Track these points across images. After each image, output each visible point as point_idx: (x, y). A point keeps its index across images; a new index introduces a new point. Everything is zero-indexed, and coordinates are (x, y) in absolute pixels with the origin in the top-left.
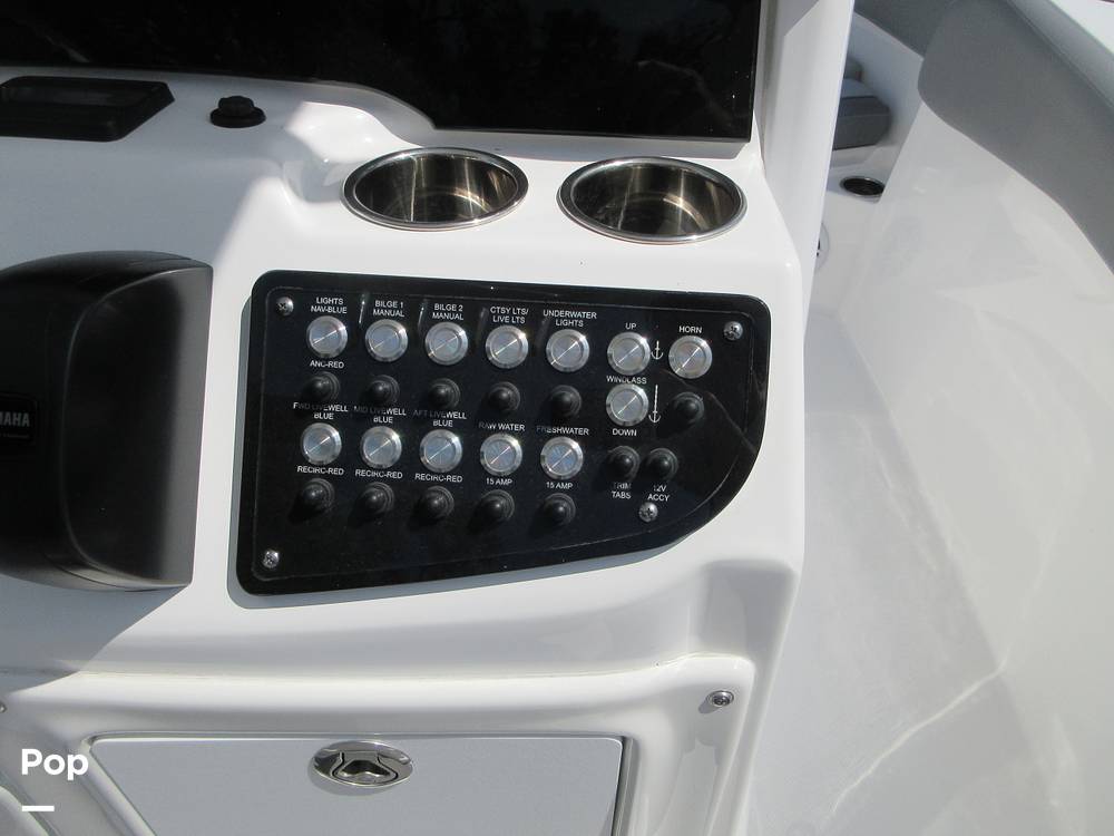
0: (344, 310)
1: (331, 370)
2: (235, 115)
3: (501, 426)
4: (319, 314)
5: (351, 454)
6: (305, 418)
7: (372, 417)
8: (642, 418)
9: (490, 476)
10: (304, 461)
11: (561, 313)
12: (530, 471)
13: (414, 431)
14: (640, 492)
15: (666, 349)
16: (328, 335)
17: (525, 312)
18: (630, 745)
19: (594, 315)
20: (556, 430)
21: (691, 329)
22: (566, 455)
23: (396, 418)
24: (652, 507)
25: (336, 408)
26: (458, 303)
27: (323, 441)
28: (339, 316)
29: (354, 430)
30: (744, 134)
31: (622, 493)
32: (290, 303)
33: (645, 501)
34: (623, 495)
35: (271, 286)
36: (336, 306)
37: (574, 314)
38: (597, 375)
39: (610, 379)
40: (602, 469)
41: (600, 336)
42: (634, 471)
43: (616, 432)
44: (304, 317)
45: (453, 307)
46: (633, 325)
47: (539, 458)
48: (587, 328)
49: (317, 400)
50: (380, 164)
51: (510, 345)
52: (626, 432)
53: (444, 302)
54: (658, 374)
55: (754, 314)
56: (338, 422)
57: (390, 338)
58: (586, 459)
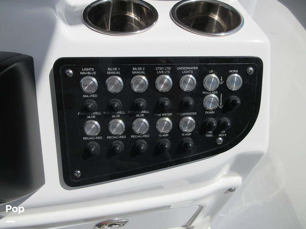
0: (95, 73)
1: (92, 98)
3: (163, 114)
4: (84, 76)
5: (105, 130)
6: (84, 119)
7: (111, 115)
8: (217, 107)
9: (160, 134)
10: (85, 135)
11: (184, 68)
12: (176, 130)
13: (129, 120)
14: (216, 134)
15: (225, 79)
16: (90, 84)
17: (169, 68)
19: (197, 68)
20: (184, 114)
21: (234, 71)
22: (189, 123)
23: (121, 115)
24: (220, 139)
25: (96, 113)
26: (142, 67)
27: (92, 127)
28: (93, 76)
29: (105, 121)
31: (210, 135)
32: (71, 72)
33: (218, 137)
34: (210, 136)
36: (91, 71)
37: (189, 68)
38: (199, 92)
39: (204, 93)
40: (202, 127)
41: (200, 77)
42: (213, 129)
43: (207, 113)
44: (78, 77)
45: (140, 69)
46: (212, 71)
48: (195, 73)
49: (87, 111)
51: (165, 82)
52: (210, 113)
53: (137, 67)
54: (222, 90)
55: (257, 63)
56: (97, 118)
57: (115, 83)
58: (197, 124)
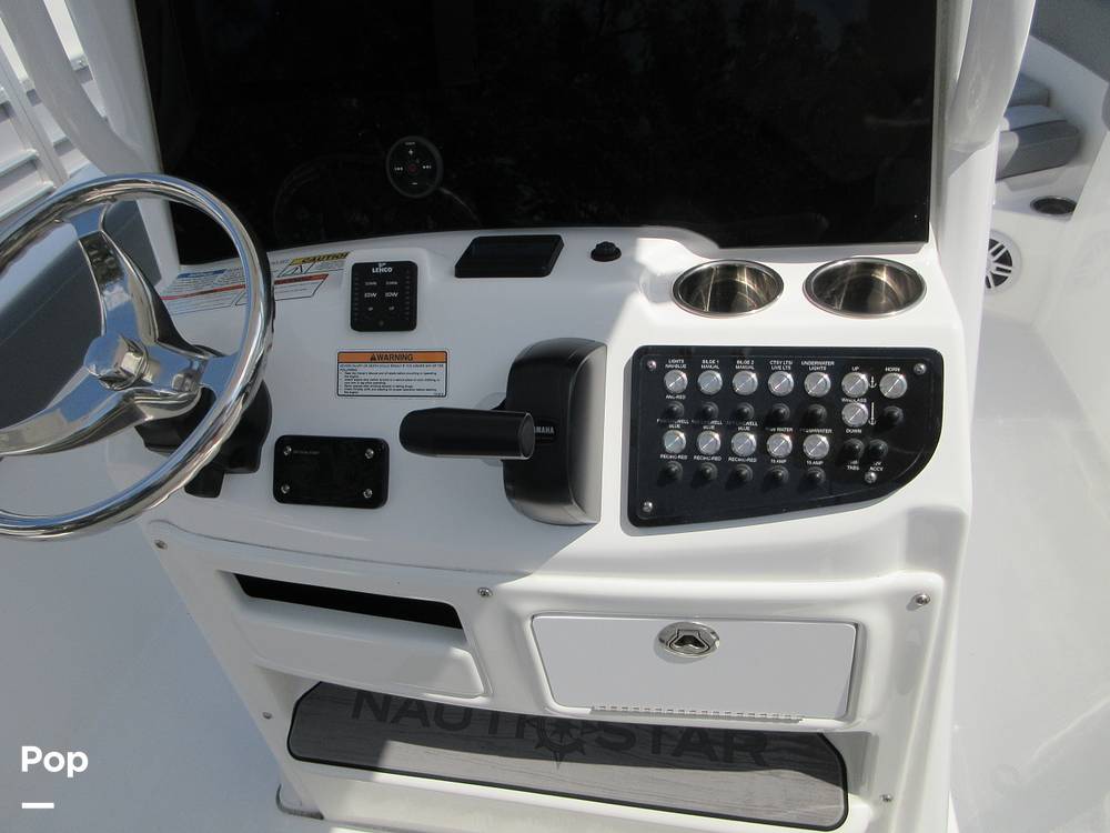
0: (684, 366)
1: (678, 400)
2: (605, 253)
3: (779, 429)
4: (670, 369)
5: (692, 447)
6: (664, 428)
7: (703, 426)
8: (864, 423)
9: (773, 458)
10: (665, 452)
11: (812, 363)
12: (798, 454)
13: (728, 432)
14: (865, 465)
15: (878, 381)
16: (677, 380)
17: (791, 363)
18: (861, 628)
19: (833, 363)
20: (811, 431)
21: (894, 369)
22: (819, 444)
23: (717, 426)
24: (873, 475)
25: (682, 421)
26: (751, 359)
27: (675, 440)
28: (682, 370)
29: (693, 432)
30: (925, 238)
31: (854, 466)
32: (654, 363)
33: (868, 470)
34: (854, 468)
35: (643, 354)
36: (680, 364)
37: (820, 363)
38: (836, 398)
39: (843, 400)
40: (841, 452)
41: (838, 374)
42: (860, 454)
43: (848, 431)
44: (662, 371)
45: (748, 362)
46: (856, 368)
47: (802, 448)
48: (829, 370)
49: (671, 416)
50: (691, 273)
51: (783, 382)
52: (855, 431)
53: (743, 359)
54: (874, 396)
55: (933, 359)
56: (683, 428)
57: (712, 381)
58: (831, 447)
